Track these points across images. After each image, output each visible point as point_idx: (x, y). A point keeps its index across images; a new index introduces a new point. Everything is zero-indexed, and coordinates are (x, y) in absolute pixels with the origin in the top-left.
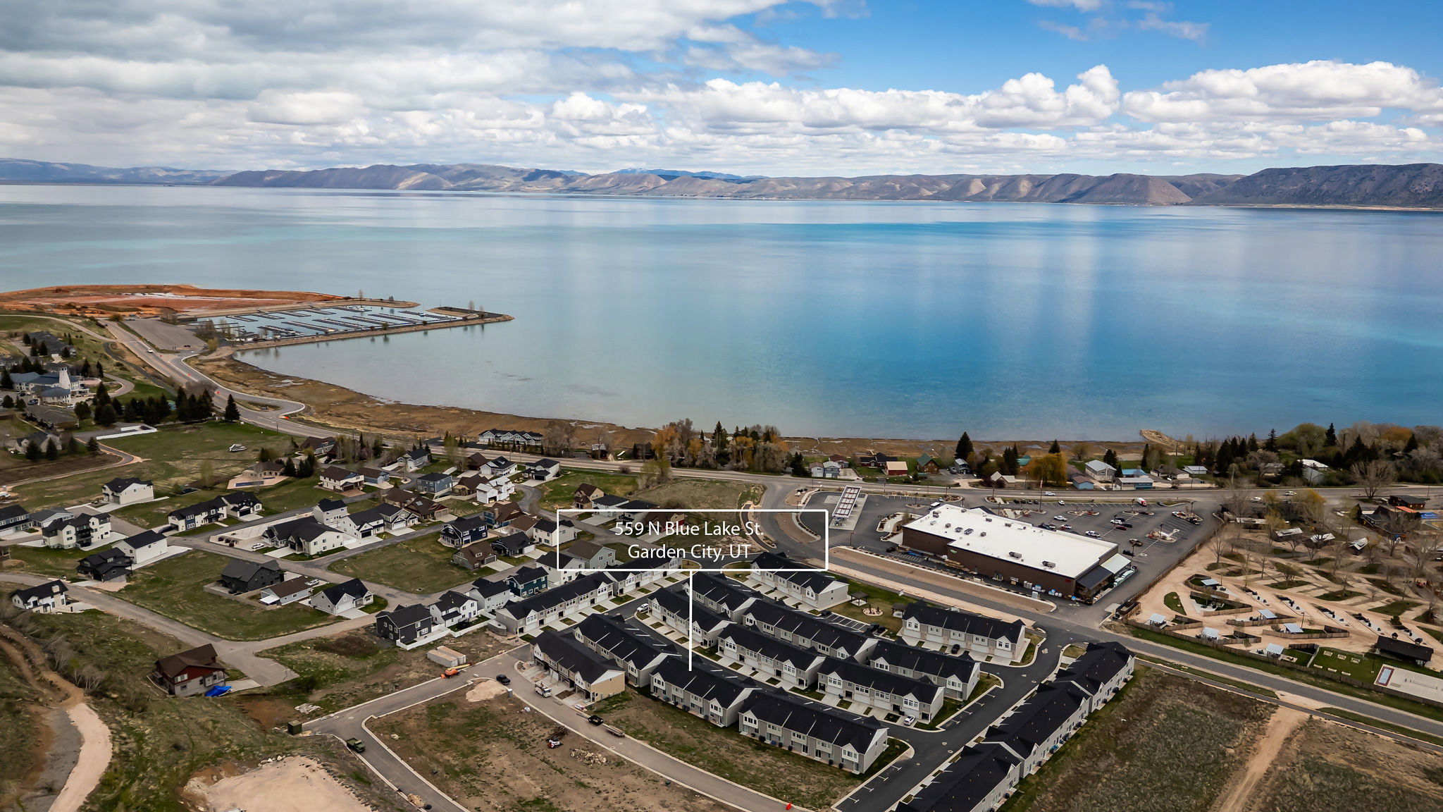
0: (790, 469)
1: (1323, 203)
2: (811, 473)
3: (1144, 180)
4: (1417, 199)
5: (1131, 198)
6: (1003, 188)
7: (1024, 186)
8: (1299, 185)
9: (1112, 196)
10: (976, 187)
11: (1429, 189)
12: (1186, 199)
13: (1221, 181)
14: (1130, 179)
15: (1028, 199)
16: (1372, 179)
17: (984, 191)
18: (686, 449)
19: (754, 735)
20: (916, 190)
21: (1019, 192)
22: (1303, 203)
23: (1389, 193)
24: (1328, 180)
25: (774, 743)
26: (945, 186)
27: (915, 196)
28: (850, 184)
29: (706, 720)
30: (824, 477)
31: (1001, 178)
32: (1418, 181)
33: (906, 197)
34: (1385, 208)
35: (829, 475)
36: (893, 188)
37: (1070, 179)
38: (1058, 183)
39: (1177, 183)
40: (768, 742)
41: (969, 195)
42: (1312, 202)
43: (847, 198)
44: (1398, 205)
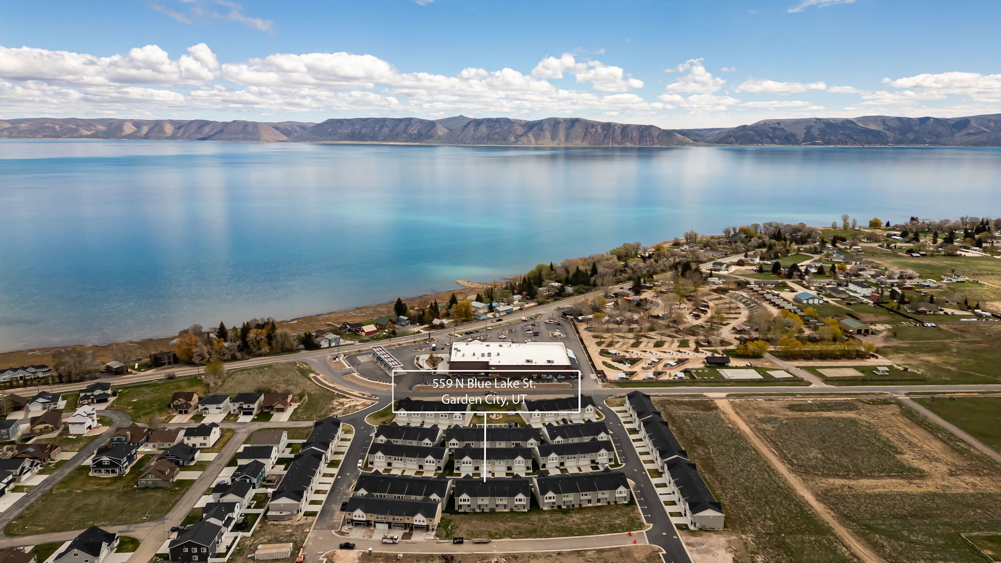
0: (302, 346)
1: (364, 140)
2: (321, 345)
3: (255, 125)
4: (411, 138)
5: (249, 137)
6: (151, 130)
7: (168, 128)
8: (350, 129)
9: (235, 136)
10: (129, 129)
11: (416, 132)
12: (284, 138)
13: (303, 127)
14: (245, 124)
15: (173, 137)
16: (387, 126)
17: (136, 132)
18: (212, 349)
19: (553, 507)
20: (76, 131)
21: (165, 133)
22: (355, 140)
23: (398, 134)
24: (364, 126)
25: (568, 506)
26: (101, 128)
27: (75, 135)
28: (8, 125)
29: (512, 511)
30: (330, 347)
31: (148, 122)
32: (410, 128)
33: (68, 136)
34: (397, 143)
35: (333, 344)
36: (54, 129)
37: (203, 124)
38: (194, 127)
39: (276, 127)
40: (564, 507)
41: (124, 134)
42: (359, 140)
43: (10, 137)
44: (403, 142)
